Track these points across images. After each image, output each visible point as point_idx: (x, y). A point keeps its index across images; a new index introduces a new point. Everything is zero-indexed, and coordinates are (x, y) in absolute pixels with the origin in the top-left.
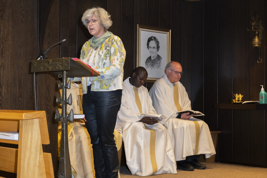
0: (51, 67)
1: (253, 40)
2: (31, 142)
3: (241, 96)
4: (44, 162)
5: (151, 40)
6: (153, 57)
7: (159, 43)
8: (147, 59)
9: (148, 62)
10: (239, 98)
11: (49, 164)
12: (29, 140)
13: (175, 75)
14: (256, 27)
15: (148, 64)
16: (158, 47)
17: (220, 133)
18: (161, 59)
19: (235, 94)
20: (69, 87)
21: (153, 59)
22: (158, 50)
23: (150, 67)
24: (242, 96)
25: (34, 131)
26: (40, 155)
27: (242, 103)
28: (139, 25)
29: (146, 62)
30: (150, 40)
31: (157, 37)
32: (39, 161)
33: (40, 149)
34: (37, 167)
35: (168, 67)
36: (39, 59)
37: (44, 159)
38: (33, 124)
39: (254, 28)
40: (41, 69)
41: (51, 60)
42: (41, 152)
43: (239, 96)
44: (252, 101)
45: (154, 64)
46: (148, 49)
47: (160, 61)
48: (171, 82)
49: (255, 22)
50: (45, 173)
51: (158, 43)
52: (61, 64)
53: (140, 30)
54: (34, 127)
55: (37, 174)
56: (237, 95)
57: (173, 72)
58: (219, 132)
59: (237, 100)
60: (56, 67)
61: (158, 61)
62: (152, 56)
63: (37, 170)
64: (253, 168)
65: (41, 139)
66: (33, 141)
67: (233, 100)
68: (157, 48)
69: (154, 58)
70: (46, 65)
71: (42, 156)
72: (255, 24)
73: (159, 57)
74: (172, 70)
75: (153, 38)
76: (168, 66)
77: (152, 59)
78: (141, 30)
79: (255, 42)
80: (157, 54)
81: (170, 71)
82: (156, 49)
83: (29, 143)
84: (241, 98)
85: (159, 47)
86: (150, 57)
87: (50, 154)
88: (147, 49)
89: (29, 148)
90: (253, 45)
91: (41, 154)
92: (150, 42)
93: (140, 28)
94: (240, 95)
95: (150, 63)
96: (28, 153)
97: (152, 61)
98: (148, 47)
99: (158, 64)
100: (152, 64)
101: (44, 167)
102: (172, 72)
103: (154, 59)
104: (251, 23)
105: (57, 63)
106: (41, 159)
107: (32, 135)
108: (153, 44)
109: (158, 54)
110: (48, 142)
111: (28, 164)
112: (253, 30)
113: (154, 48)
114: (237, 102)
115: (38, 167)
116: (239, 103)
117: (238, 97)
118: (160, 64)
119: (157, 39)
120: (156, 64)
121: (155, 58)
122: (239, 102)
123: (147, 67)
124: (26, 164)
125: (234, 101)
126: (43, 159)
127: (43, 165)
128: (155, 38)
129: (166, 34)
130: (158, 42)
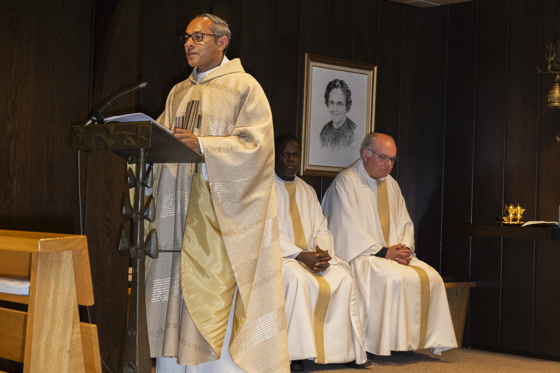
0: (113, 142)
1: (550, 92)
2: (55, 300)
3: (520, 211)
4: (82, 342)
5: (333, 88)
6: (337, 123)
7: (350, 94)
8: (325, 127)
9: (327, 134)
10: (516, 214)
11: (92, 347)
12: (51, 296)
13: (380, 164)
14: (556, 65)
15: (327, 137)
16: (348, 103)
17: (475, 286)
18: (355, 128)
19: (509, 206)
20: (149, 184)
21: (336, 128)
22: (348, 109)
23: (329, 144)
24: (523, 210)
25: (61, 277)
26: (73, 328)
27: (523, 224)
28: (308, 56)
29: (322, 133)
30: (331, 86)
31: (346, 82)
32: (70, 341)
33: (74, 315)
34: (67, 354)
35: (367, 145)
36: (90, 122)
37: (82, 336)
38: (59, 262)
39: (553, 68)
40: (91, 144)
41: (114, 126)
42: (75, 320)
43: (515, 210)
44: (543, 222)
45: (339, 139)
46: (328, 105)
47: (352, 133)
48: (372, 177)
49: (554, 55)
50: (84, 366)
51: (348, 94)
52: (132, 136)
53: (311, 66)
54: (63, 269)
55: (65, 367)
56: (511, 207)
57: (377, 156)
58: (473, 284)
59: (511, 219)
60: (123, 142)
61: (348, 131)
62: (336, 120)
63: (65, 358)
64: (541, 362)
65: (76, 295)
66: (58, 298)
67: (504, 218)
68: (347, 105)
69: (340, 126)
70: (102, 136)
71: (78, 329)
72: (554, 59)
73: (349, 124)
74: (374, 152)
75: (339, 83)
76: (367, 143)
77: (335, 126)
78: (313, 66)
79: (553, 96)
80: (345, 118)
81: (370, 155)
82: (345, 106)
83: (50, 302)
84: (520, 215)
85: (351, 102)
86: (330, 124)
87: (93, 327)
88: (325, 106)
89: (50, 312)
90: (548, 103)
91: (75, 326)
92: (331, 90)
93: (311, 61)
94: (519, 208)
95: (330, 135)
96: (47, 323)
97: (336, 131)
98: (327, 102)
99: (348, 139)
100: (335, 139)
101: (82, 352)
102: (373, 156)
103: (340, 128)
104: (546, 56)
105: (124, 132)
106: (75, 335)
107: (56, 286)
108: (337, 95)
109: (347, 117)
110: (90, 302)
111: (48, 346)
112: (550, 71)
113: (339, 103)
114: (511, 223)
115: (69, 352)
116: (516, 225)
117: (514, 213)
118: (351, 139)
119: (346, 85)
120: (343, 138)
121: (342, 124)
122: (516, 223)
123: (324, 144)
124: (43, 346)
125: (506, 220)
126: (80, 336)
127: (80, 349)
128: (342, 82)
129: (367, 76)
130: (348, 91)
